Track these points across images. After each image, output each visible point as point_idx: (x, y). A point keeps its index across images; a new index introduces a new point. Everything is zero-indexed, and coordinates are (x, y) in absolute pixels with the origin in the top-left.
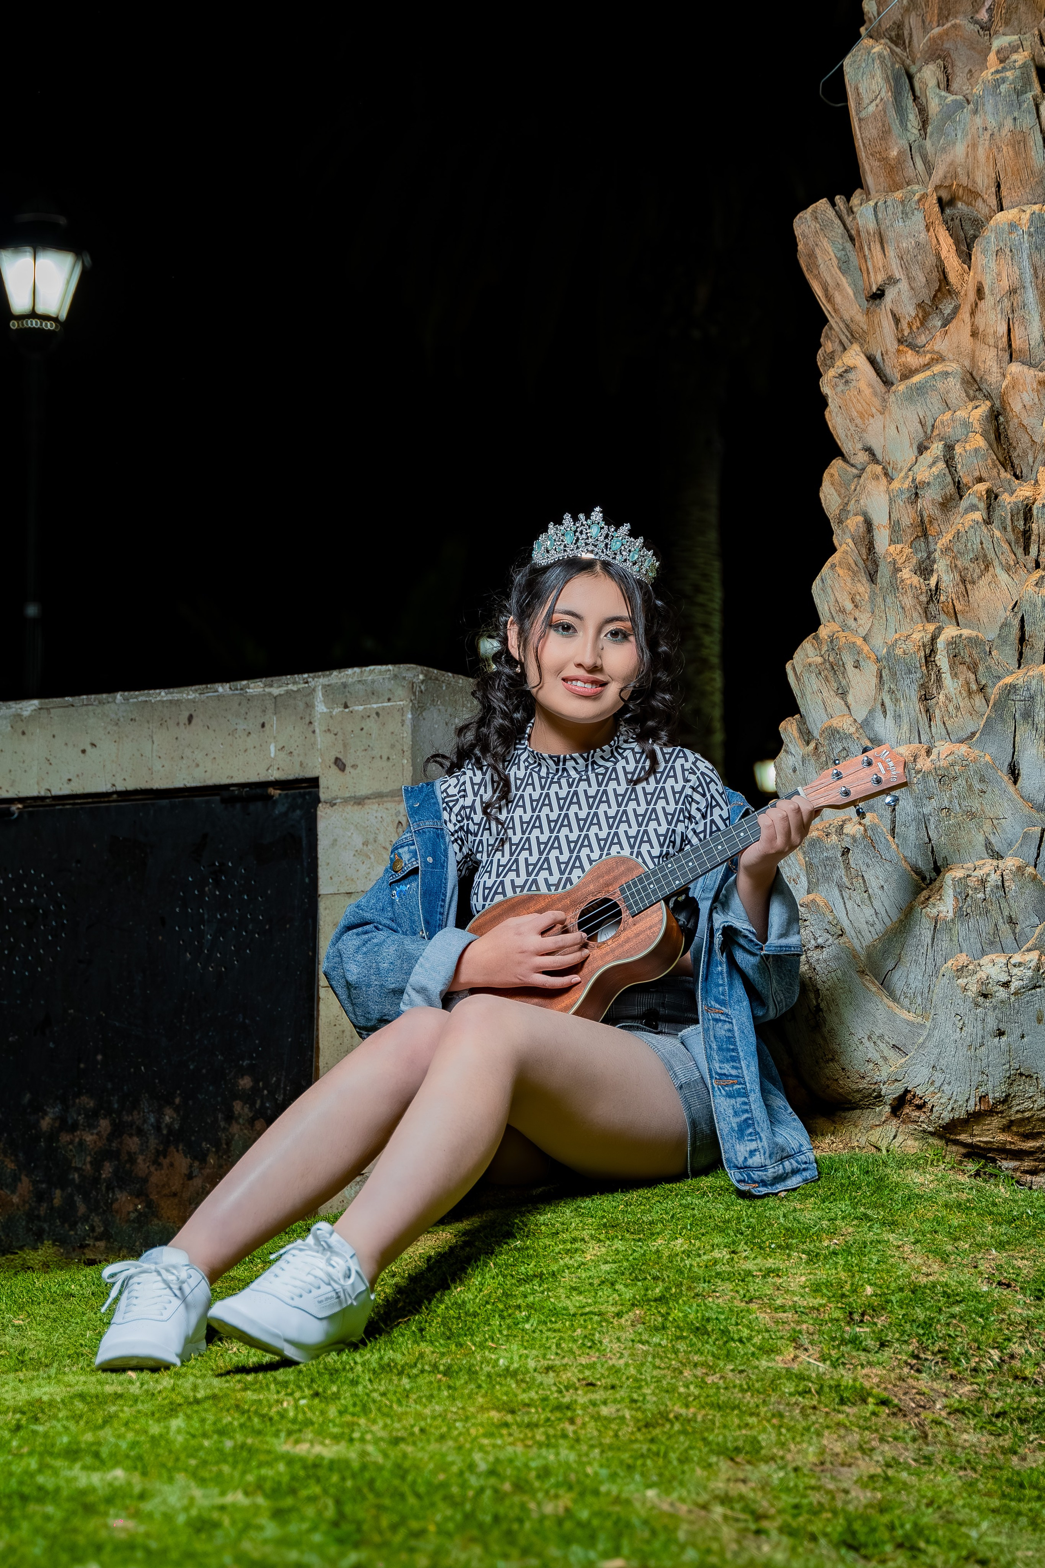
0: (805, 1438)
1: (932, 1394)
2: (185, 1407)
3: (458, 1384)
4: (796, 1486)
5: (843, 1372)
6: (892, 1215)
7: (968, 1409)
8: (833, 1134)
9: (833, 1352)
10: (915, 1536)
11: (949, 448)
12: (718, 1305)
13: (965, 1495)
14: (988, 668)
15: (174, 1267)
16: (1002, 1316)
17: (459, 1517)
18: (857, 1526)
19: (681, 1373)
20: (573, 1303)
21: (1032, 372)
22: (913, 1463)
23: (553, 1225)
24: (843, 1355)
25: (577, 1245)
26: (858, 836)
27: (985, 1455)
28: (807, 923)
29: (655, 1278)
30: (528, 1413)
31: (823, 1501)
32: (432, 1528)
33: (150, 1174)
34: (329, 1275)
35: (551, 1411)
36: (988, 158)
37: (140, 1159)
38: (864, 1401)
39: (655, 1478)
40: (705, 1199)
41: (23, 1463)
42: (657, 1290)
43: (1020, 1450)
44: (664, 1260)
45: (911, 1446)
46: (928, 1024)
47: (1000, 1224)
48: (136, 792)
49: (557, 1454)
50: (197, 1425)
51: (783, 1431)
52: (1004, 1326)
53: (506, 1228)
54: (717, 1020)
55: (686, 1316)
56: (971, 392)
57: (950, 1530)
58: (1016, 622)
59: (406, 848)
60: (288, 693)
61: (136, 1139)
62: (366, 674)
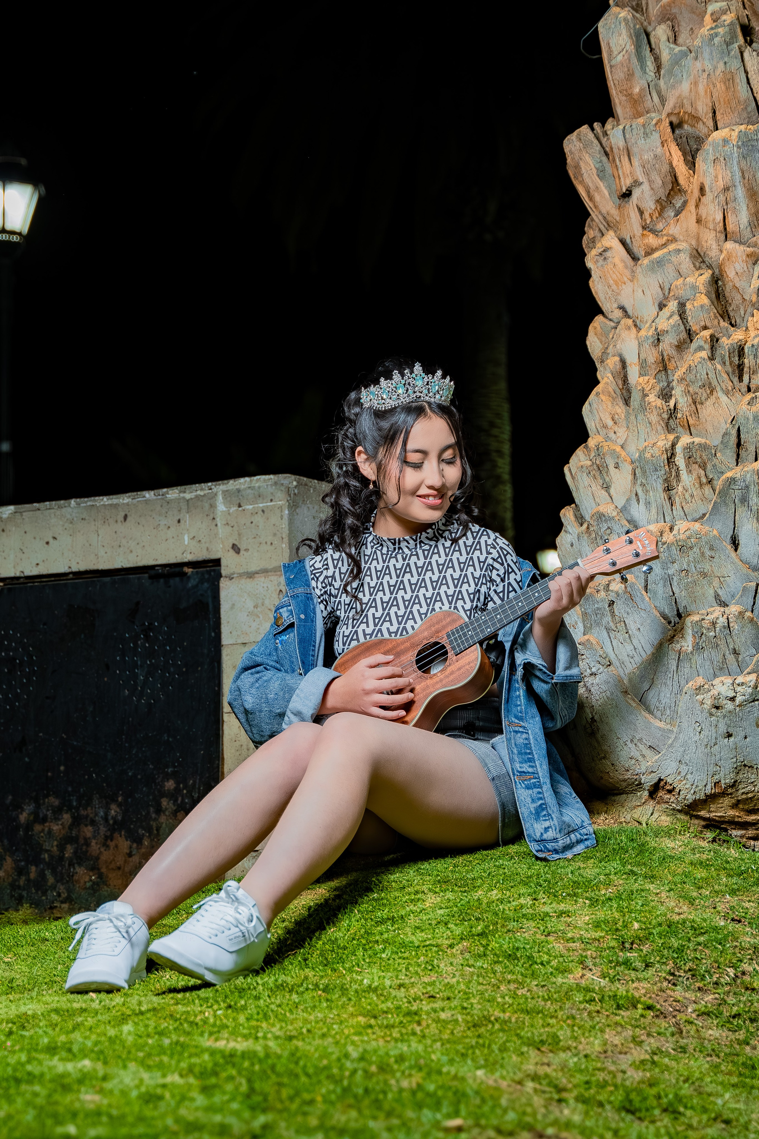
0: (592, 1033)
1: (685, 1001)
2: (132, 1017)
3: (334, 998)
4: (587, 1067)
5: (618, 986)
6: (651, 871)
7: (712, 1012)
8: (606, 812)
9: (611, 972)
10: (676, 1104)
11: (682, 305)
12: (524, 938)
13: (712, 1074)
14: (714, 466)
15: (122, 916)
16: (735, 944)
17: (339, 1090)
18: (633, 1096)
19: (499, 987)
20: (417, 938)
21: (742, 248)
22: (672, 1051)
23: (401, 882)
24: (618, 974)
25: (419, 896)
26: (620, 592)
27: (726, 1045)
28: (584, 657)
29: (478, 919)
30: (387, 1018)
31: (607, 1078)
32: (319, 1099)
33: (101, 853)
34: (237, 920)
35: (404, 1016)
36: (706, 92)
37: (93, 842)
38: (635, 1007)
39: (482, 1062)
40: (513, 861)
41: (16, 1057)
42: (479, 928)
43: (751, 1042)
44: (484, 906)
45: (670, 1039)
46: (675, 730)
47: (732, 877)
48: (86, 572)
49: (409, 1046)
50: (143, 1029)
51: (576, 1028)
52: (737, 950)
53: (365, 884)
54: (516, 732)
55: (501, 946)
56: (697, 264)
57: (703, 1099)
58: (734, 432)
59: (285, 609)
60: (197, 497)
61: (90, 828)
62: (254, 482)
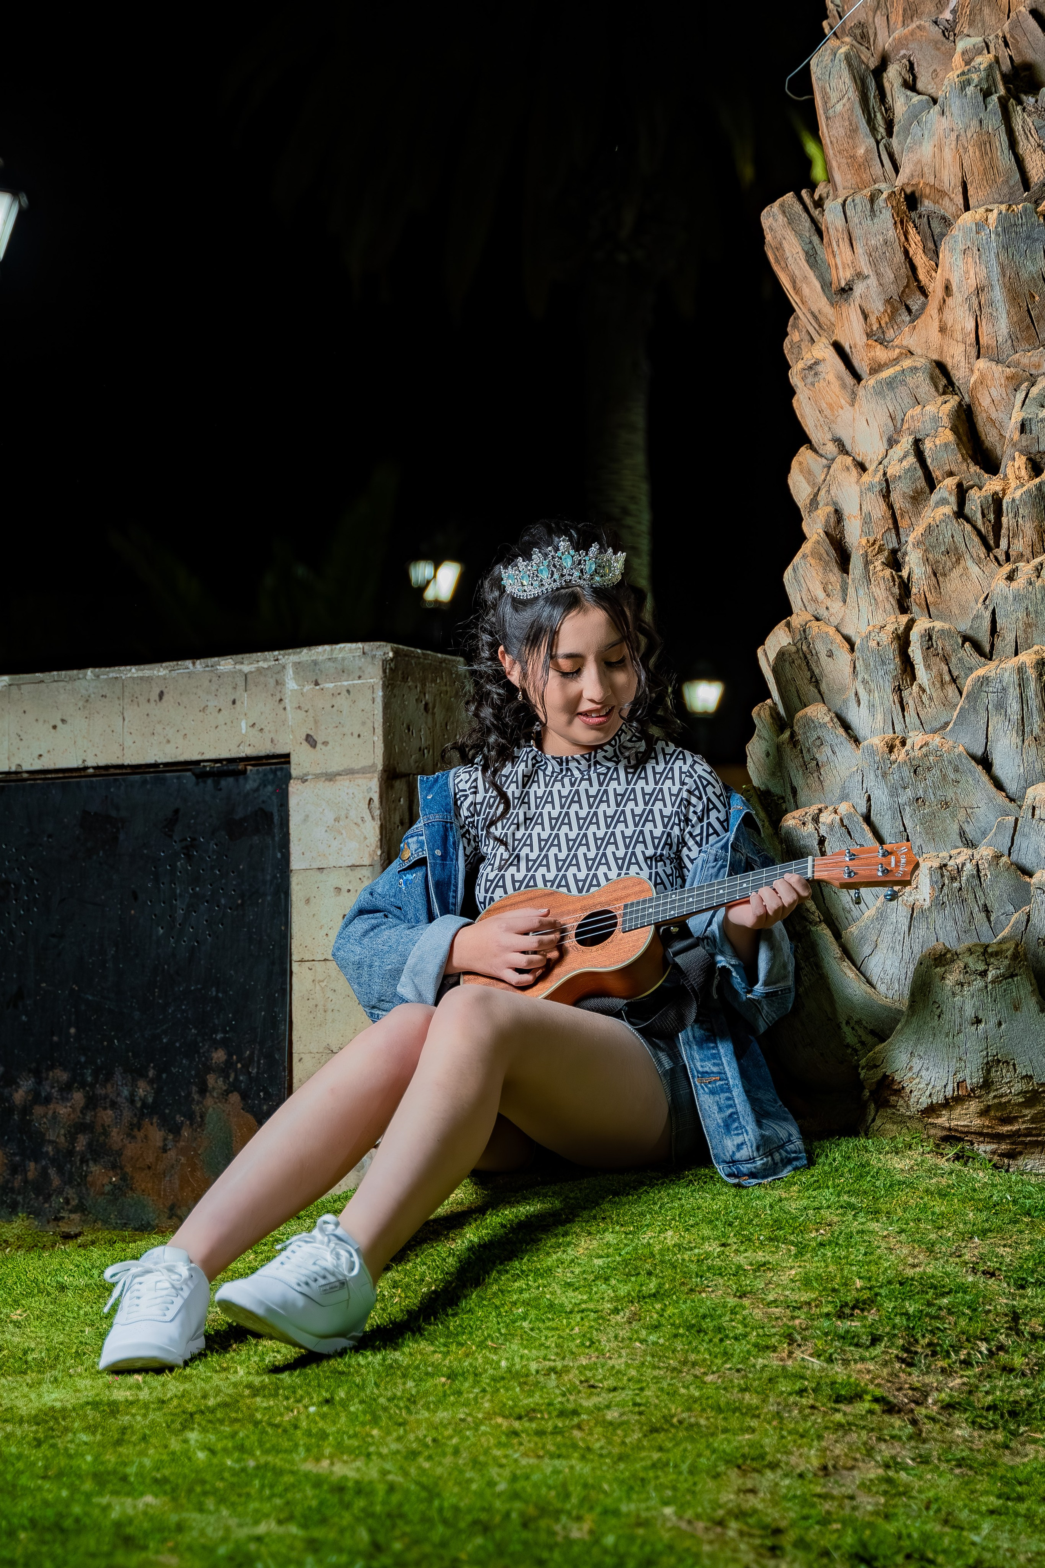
0: (806, 1441)
1: (924, 1388)
2: (198, 1417)
4: (803, 1494)
5: (837, 1368)
6: (875, 1203)
7: (959, 1403)
9: (826, 1348)
10: (923, 1546)
11: (919, 443)
12: (712, 1301)
13: (963, 1495)
14: (960, 660)
16: (988, 1307)
17: (491, 1546)
18: (866, 1536)
19: (680, 1373)
20: (569, 1299)
21: (1000, 367)
22: (910, 1462)
24: (836, 1351)
25: (568, 1238)
26: (834, 824)
27: (979, 1450)
29: (649, 1274)
31: (831, 1509)
33: (124, 1146)
35: (558, 1417)
36: (954, 158)
37: (114, 1132)
38: (860, 1399)
39: (669, 1494)
43: (1011, 1445)
44: (656, 1254)
45: (907, 1444)
46: (905, 1011)
47: (981, 1211)
48: (107, 768)
49: (571, 1467)
50: (215, 1439)
51: (784, 1433)
52: (991, 1317)
55: (681, 1313)
56: (940, 386)
58: (988, 614)
59: (415, 839)
60: (260, 671)
61: (110, 1112)
62: (336, 652)
